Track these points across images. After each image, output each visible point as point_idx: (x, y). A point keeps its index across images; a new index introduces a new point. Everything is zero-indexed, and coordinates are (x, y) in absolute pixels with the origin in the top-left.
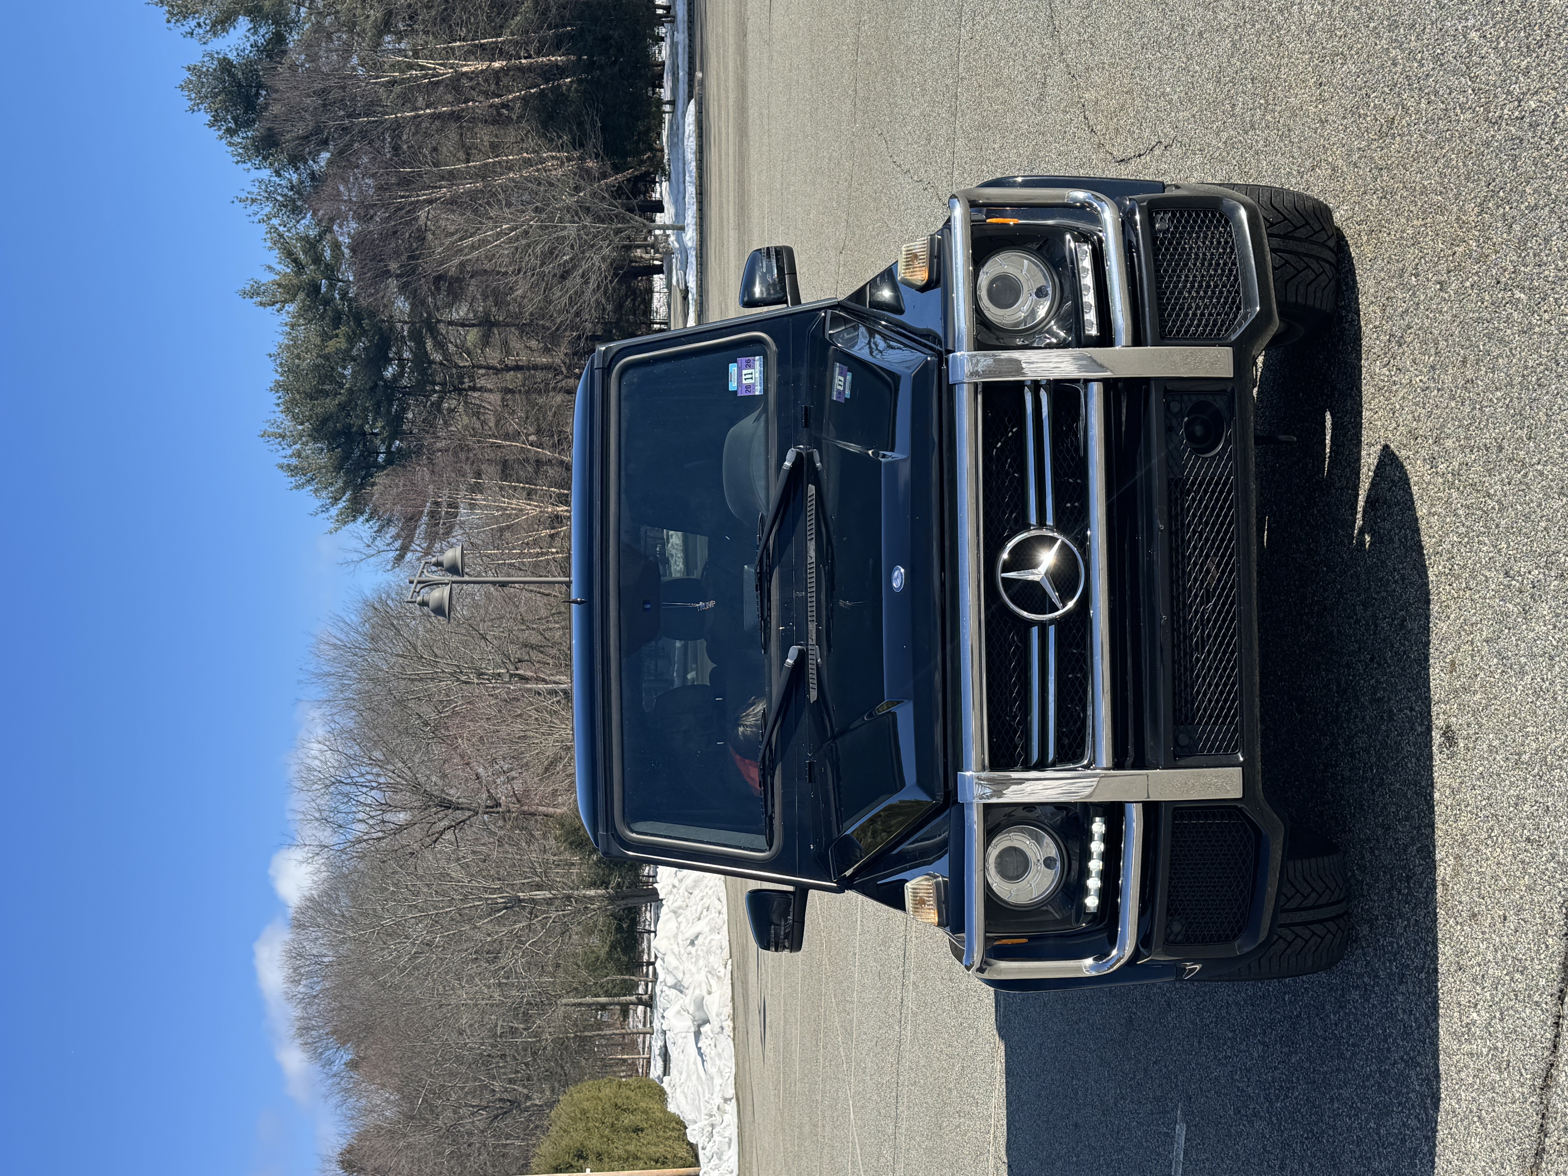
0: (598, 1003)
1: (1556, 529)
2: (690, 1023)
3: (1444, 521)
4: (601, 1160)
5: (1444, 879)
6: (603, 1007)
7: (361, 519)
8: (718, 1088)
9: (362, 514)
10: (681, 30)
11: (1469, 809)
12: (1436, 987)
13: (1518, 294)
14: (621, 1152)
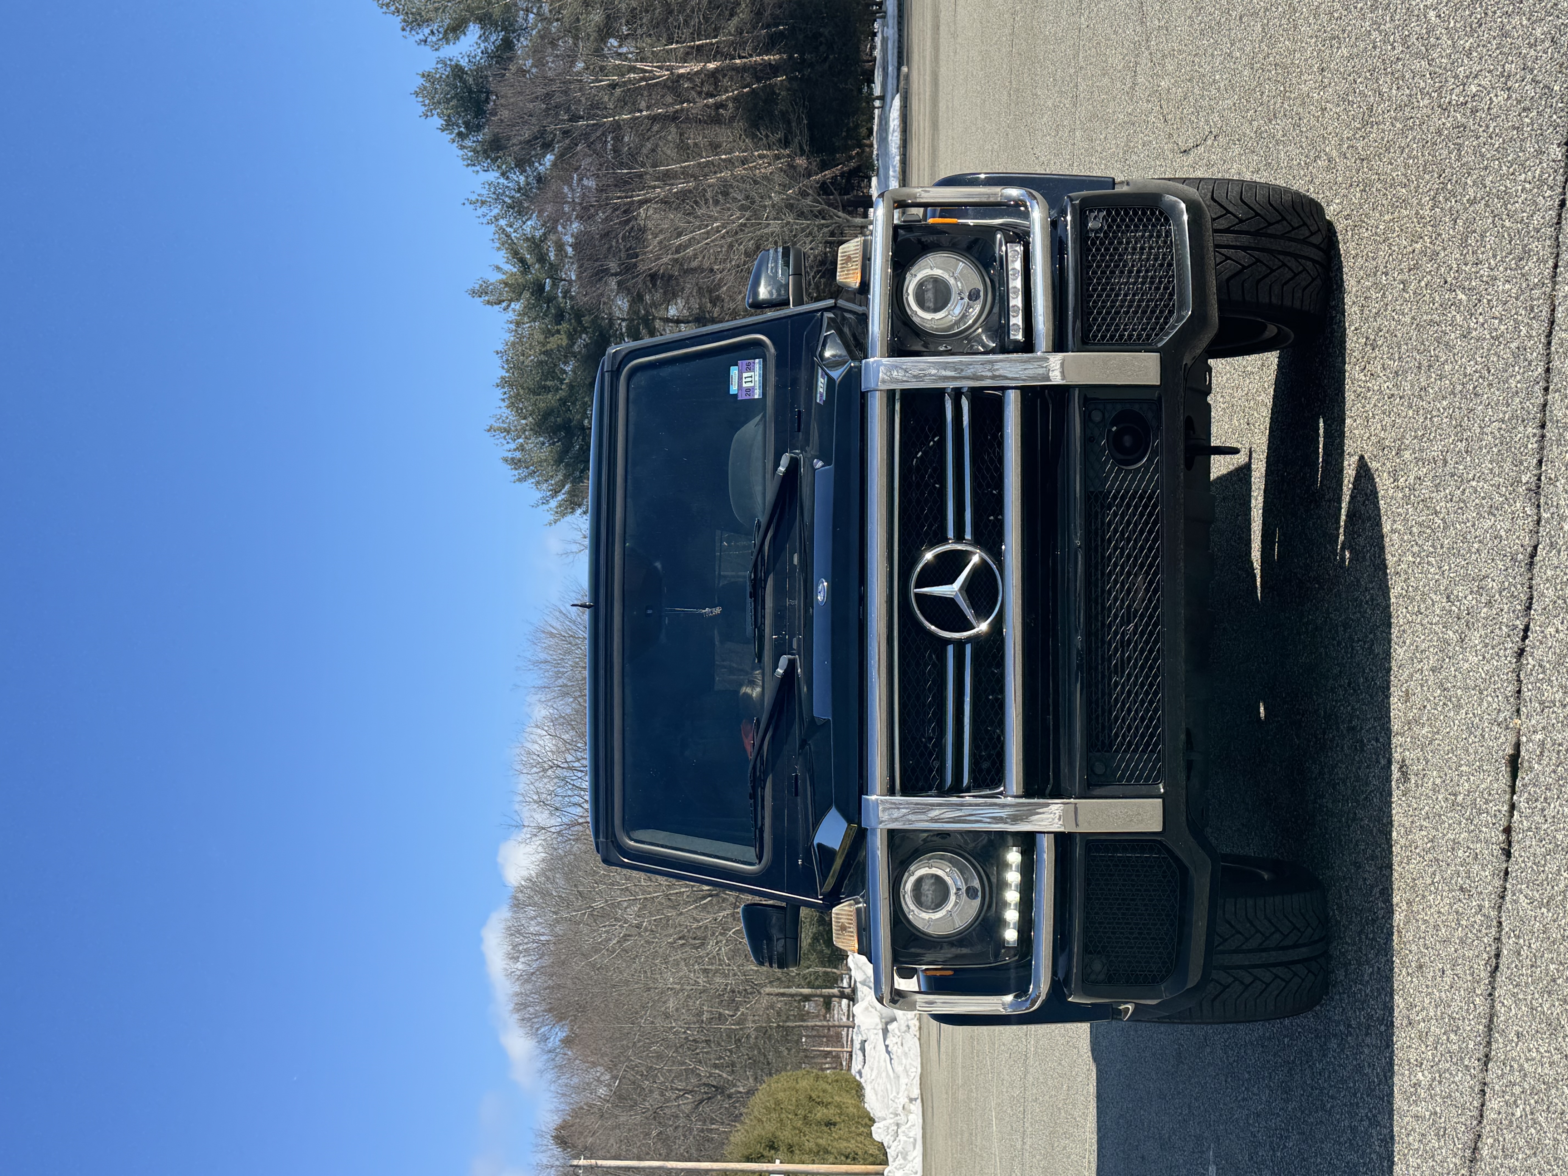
0: (801, 995)
1: (1486, 551)
2: (878, 1020)
3: (1402, 539)
4: (792, 1152)
5: (1398, 926)
6: (807, 998)
7: (579, 511)
8: (904, 1087)
9: (580, 506)
10: (890, 25)
11: (1417, 851)
12: (1392, 1041)
13: (1461, 296)
14: (812, 1145)
